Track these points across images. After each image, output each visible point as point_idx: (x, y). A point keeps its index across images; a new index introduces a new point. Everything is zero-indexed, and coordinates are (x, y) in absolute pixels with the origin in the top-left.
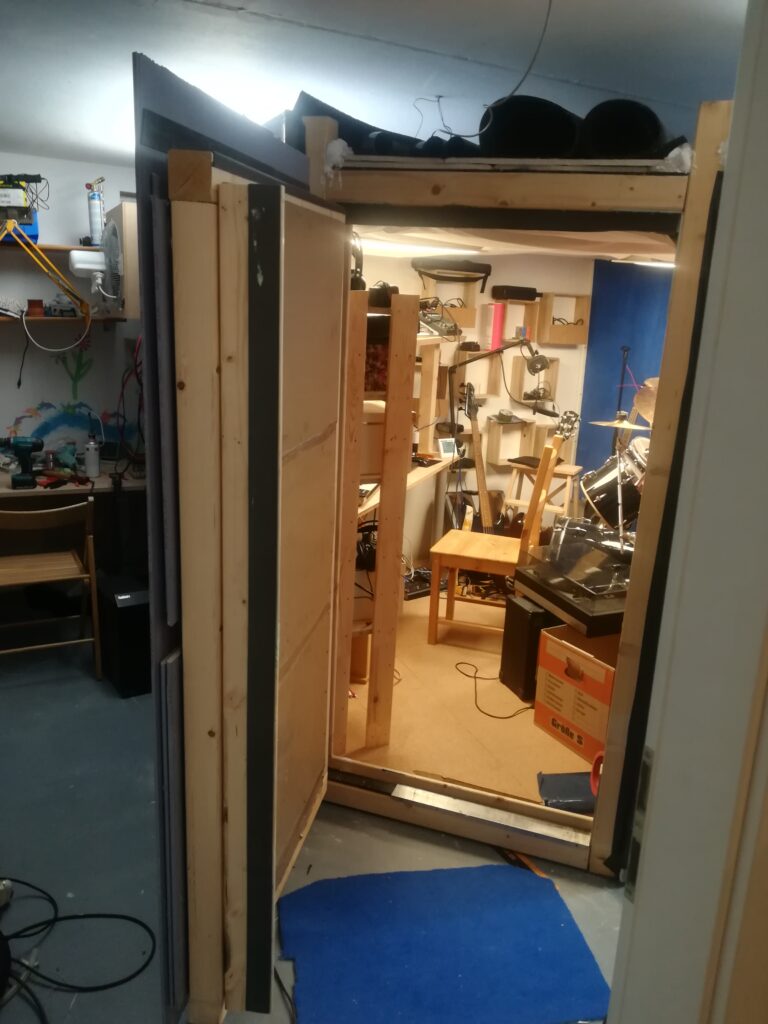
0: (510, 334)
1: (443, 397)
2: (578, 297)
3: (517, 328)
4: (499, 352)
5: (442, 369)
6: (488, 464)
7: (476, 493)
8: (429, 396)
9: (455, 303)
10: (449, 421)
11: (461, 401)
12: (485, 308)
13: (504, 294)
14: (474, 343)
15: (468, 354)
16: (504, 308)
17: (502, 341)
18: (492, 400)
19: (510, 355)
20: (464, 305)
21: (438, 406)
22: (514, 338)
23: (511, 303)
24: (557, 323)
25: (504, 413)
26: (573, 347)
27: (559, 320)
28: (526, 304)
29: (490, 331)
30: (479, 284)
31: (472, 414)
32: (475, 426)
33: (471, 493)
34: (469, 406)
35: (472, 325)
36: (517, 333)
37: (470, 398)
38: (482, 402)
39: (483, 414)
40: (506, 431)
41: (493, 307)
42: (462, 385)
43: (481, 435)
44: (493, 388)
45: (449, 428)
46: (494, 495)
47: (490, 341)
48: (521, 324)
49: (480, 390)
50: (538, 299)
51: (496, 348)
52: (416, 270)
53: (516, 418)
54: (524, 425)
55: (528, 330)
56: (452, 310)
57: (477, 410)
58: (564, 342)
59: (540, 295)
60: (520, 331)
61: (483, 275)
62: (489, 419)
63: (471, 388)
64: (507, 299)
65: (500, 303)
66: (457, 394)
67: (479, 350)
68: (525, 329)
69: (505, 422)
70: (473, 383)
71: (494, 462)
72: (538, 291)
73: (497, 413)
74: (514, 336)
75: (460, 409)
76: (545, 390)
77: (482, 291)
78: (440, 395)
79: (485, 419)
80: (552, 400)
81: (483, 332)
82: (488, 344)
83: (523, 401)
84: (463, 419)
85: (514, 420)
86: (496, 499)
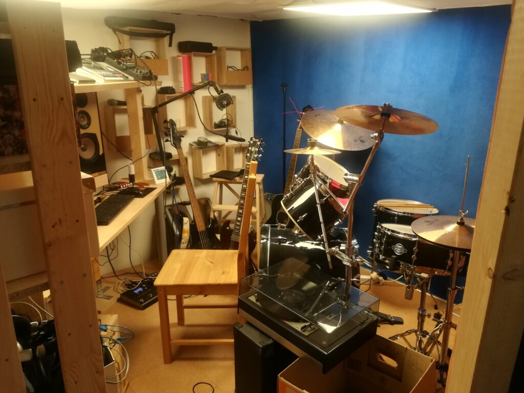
0: (197, 80)
1: (151, 133)
2: (242, 50)
3: (202, 74)
4: (192, 92)
5: (145, 111)
6: (195, 178)
7: (189, 203)
8: (138, 133)
9: (149, 55)
10: (159, 150)
11: (167, 135)
12: (174, 60)
13: (188, 48)
14: (170, 87)
15: (167, 97)
16: (190, 59)
17: (191, 84)
18: (191, 131)
19: (200, 95)
20: (157, 57)
21: (147, 140)
22: (200, 83)
23: (195, 55)
24: (230, 69)
25: (201, 140)
26: (242, 87)
27: (230, 67)
28: (206, 57)
29: (181, 77)
30: (167, 39)
31: (177, 143)
32: (180, 153)
33: (185, 204)
34: (173, 137)
35: (166, 73)
36: (202, 79)
37: (173, 131)
38: (183, 133)
39: (186, 143)
40: (205, 153)
41: (181, 58)
42: (166, 121)
43: (186, 159)
44: (191, 122)
45: (159, 158)
46: (203, 202)
47: (182, 85)
48: (204, 72)
49: (181, 124)
50: (214, 52)
51: (188, 90)
52: (110, 27)
53: (210, 142)
54: (217, 147)
55: (210, 76)
56: (147, 61)
57: (180, 140)
58: (237, 84)
59: (216, 48)
60: (204, 77)
61: (169, 32)
62: (191, 145)
63: (173, 123)
64: (190, 51)
65: (186, 55)
66: (162, 129)
67: (175, 93)
68: (208, 75)
69: (203, 146)
70: (174, 119)
71: (199, 177)
72: (214, 45)
73: (196, 140)
74: (200, 81)
75: (167, 141)
76: (228, 120)
77: (170, 45)
78: (148, 131)
79: (188, 146)
80: (234, 127)
81: (176, 79)
82: (182, 88)
83: (214, 130)
84: (169, 148)
85: (209, 145)
86: (205, 205)
